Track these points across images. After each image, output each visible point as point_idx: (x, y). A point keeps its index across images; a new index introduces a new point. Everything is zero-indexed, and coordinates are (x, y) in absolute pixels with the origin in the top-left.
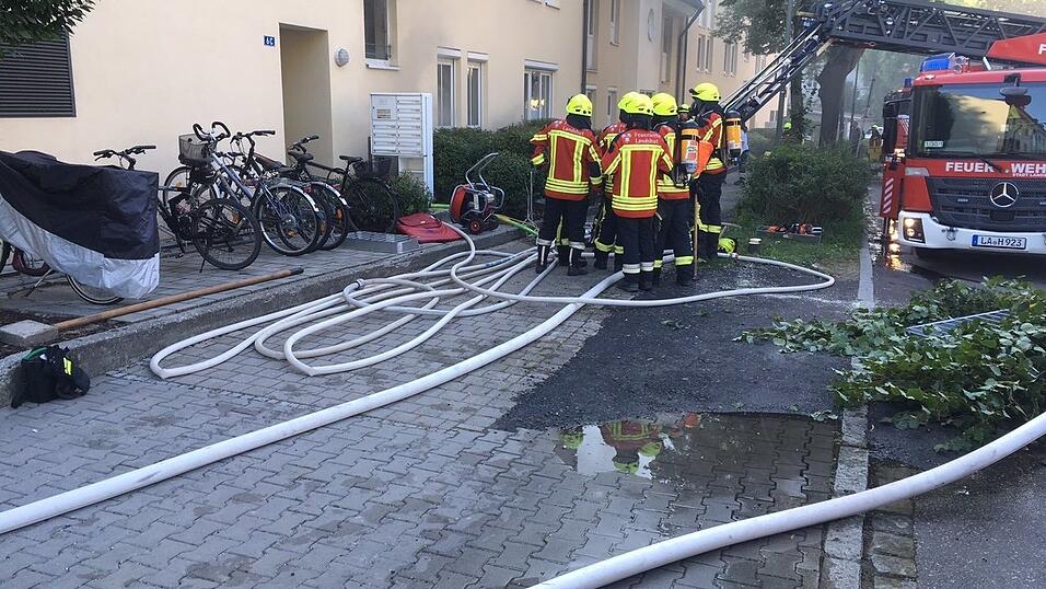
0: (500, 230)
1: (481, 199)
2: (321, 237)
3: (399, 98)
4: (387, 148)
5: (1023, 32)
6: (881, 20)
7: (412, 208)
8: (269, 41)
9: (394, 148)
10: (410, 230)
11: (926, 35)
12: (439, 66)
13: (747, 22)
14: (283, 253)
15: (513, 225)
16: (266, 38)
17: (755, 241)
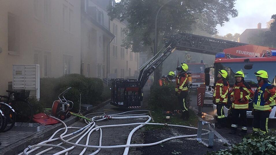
0: (71, 118)
1: (66, 106)
3: (26, 66)
4: (19, 86)
5: (231, 47)
6: (191, 42)
7: (38, 111)
9: (23, 86)
10: (38, 120)
11: (204, 47)
13: (132, 42)
15: (74, 116)
17: (168, 117)
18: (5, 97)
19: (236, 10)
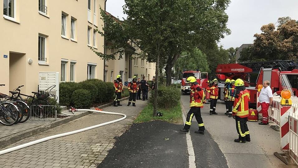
2: (19, 119)
3: (48, 74)
4: (44, 88)
8: (5, 56)
12: (61, 64)
14: (5, 125)
16: (4, 55)
18: (31, 97)
19: (229, 29)
